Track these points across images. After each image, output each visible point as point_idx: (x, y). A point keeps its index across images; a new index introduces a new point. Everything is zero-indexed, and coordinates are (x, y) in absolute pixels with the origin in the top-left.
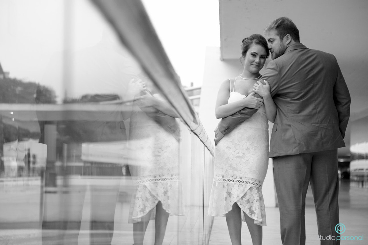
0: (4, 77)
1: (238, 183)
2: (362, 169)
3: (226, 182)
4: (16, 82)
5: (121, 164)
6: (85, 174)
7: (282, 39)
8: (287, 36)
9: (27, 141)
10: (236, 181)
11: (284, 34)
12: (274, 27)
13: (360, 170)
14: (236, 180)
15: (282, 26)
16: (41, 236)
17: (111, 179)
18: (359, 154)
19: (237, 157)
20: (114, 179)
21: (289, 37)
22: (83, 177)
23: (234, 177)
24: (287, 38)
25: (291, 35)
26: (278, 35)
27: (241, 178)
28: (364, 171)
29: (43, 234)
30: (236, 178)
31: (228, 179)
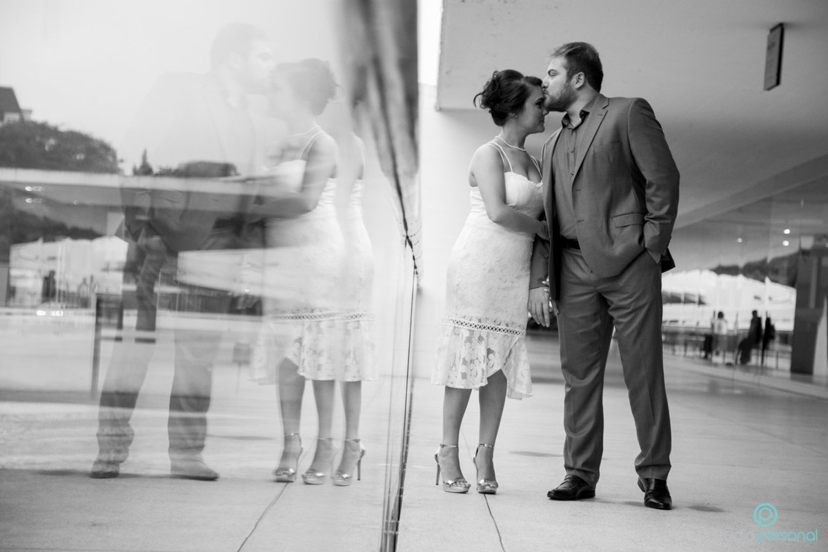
0: (22, 120)
1: (503, 333)
2: (676, 321)
3: (484, 330)
4: (45, 130)
5: (233, 293)
6: (181, 309)
7: (570, 77)
8: (579, 75)
9: (60, 240)
10: (500, 330)
11: (577, 69)
12: (563, 52)
13: (671, 322)
14: (500, 327)
15: (579, 55)
16: (96, 417)
17: (216, 319)
18: (672, 293)
19: (504, 289)
20: (222, 319)
21: (582, 77)
22: (177, 313)
23: (496, 323)
24: (579, 78)
25: (586, 76)
26: (566, 67)
27: (507, 325)
28: (680, 324)
29: (101, 414)
30: (499, 325)
31: (488, 326)
